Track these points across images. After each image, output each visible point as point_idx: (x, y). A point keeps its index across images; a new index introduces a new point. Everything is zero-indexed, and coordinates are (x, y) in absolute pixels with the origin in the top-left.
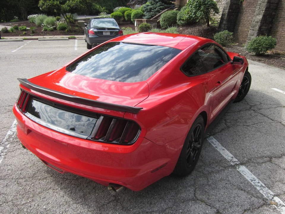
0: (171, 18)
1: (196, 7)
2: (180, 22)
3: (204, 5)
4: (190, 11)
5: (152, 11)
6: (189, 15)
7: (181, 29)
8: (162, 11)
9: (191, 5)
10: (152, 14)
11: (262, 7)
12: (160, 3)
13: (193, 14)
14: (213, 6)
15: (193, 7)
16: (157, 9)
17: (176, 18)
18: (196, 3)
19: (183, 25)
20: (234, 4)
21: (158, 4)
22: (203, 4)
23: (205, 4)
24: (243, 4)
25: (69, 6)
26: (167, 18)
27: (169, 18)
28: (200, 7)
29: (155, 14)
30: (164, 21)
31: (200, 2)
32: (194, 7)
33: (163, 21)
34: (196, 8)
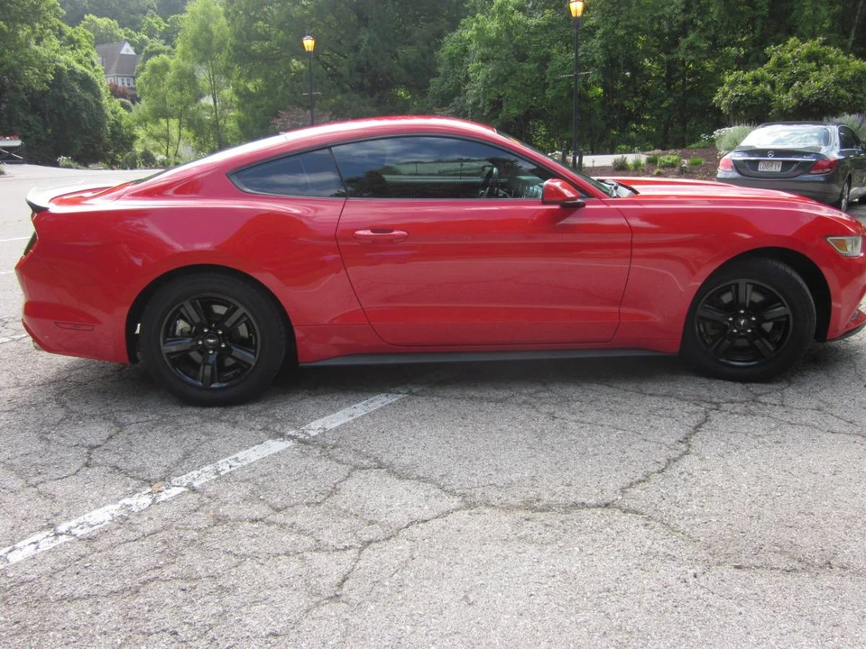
25: (799, 96)
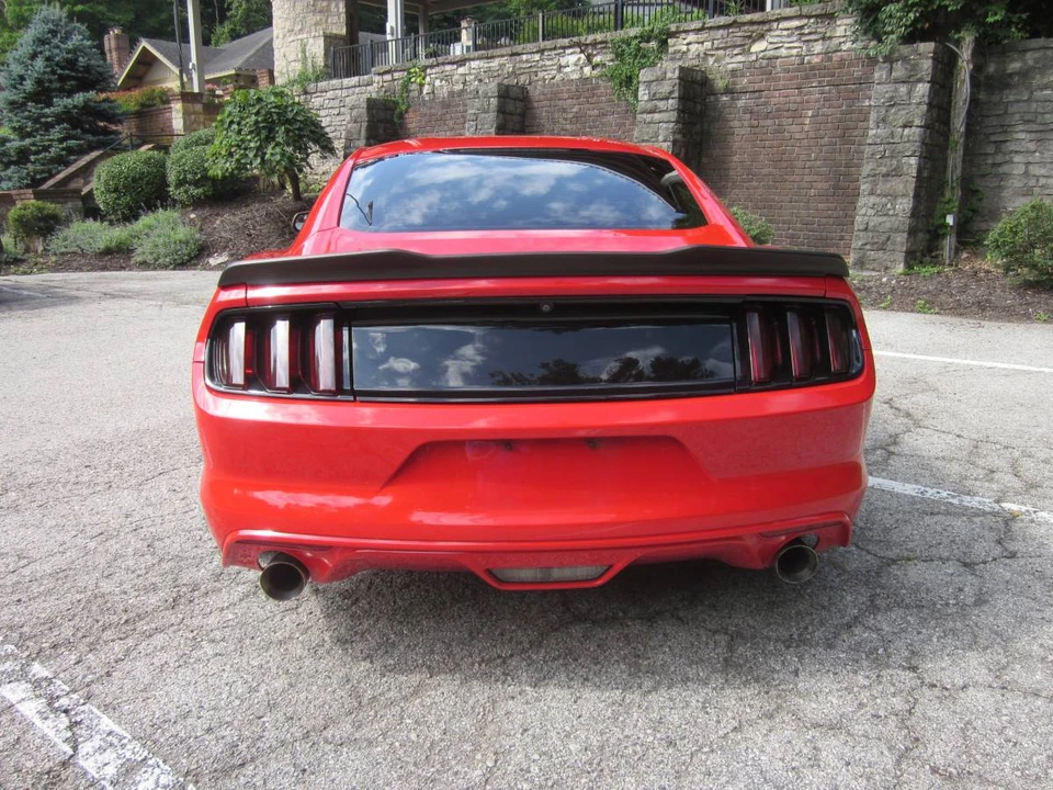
0: (141, 178)
1: (256, 130)
2: (186, 192)
3: (283, 124)
4: (238, 146)
5: (32, 158)
6: (238, 161)
7: (193, 216)
8: (76, 161)
9: (235, 126)
10: (36, 172)
11: (483, 124)
12: (65, 129)
13: (251, 155)
14: (313, 128)
15: (246, 130)
16: (52, 150)
17: (164, 177)
18: (253, 118)
19: (197, 203)
20: (380, 121)
21: (56, 133)
22: (279, 120)
23: (288, 121)
24: (407, 121)
26: (126, 178)
27: (134, 180)
28: (271, 129)
29: (49, 171)
30: (116, 190)
31: (267, 113)
32: (251, 132)
33: (108, 191)
34: (258, 134)
